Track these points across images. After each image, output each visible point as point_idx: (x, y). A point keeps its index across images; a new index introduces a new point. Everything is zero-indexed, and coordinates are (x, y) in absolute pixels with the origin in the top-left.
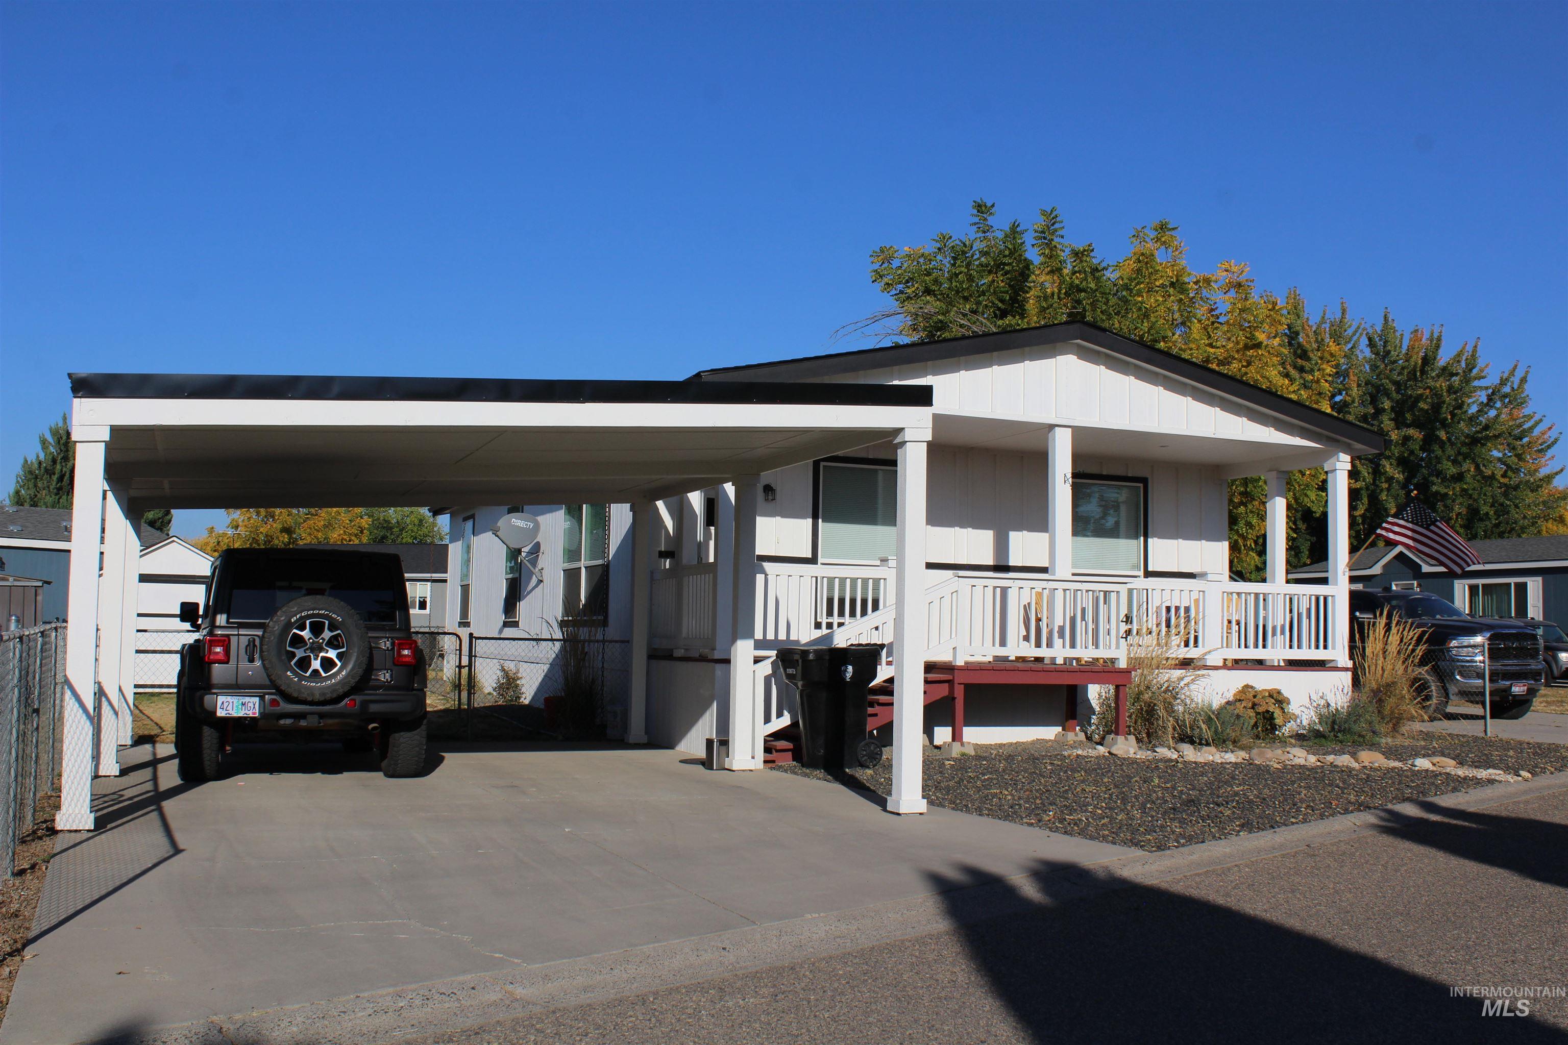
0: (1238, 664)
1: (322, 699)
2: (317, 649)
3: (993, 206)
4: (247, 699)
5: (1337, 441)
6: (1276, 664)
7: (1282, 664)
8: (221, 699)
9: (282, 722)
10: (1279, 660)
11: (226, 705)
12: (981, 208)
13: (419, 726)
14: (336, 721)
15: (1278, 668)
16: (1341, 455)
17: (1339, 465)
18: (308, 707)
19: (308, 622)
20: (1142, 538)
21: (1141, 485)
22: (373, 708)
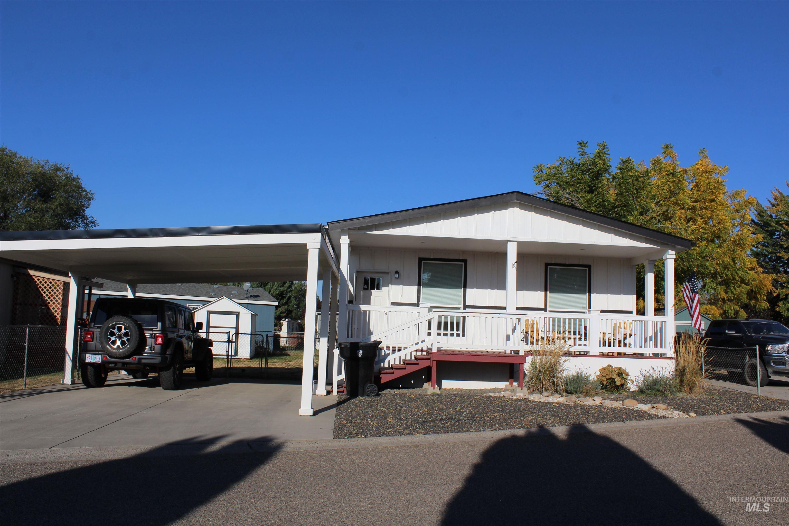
0: (602, 355)
1: (120, 356)
2: (120, 337)
3: (587, 143)
4: (97, 356)
5: (668, 244)
6: (648, 355)
7: (651, 355)
8: (87, 355)
9: (110, 365)
10: (649, 354)
11: (89, 358)
12: (582, 145)
13: (169, 369)
14: (134, 366)
15: (649, 357)
16: (670, 251)
17: (668, 256)
18: (117, 360)
19: (116, 326)
20: (587, 294)
21: (587, 269)
22: (143, 361)
